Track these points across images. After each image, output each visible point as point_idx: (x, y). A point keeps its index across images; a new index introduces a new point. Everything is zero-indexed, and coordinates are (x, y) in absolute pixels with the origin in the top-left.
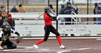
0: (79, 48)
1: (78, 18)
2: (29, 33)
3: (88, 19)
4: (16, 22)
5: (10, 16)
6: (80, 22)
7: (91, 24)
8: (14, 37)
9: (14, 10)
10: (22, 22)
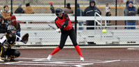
0: (105, 60)
1: (103, 22)
2: (39, 41)
3: (116, 23)
4: (22, 26)
5: (14, 18)
6: (106, 26)
7: (121, 28)
8: (19, 46)
9: (20, 11)
10: (31, 26)
